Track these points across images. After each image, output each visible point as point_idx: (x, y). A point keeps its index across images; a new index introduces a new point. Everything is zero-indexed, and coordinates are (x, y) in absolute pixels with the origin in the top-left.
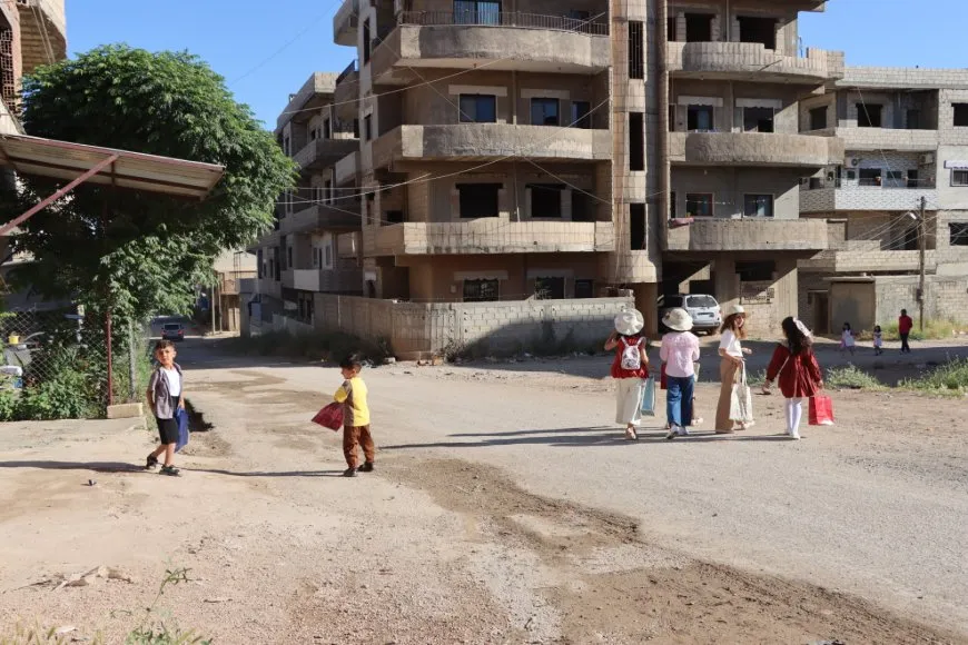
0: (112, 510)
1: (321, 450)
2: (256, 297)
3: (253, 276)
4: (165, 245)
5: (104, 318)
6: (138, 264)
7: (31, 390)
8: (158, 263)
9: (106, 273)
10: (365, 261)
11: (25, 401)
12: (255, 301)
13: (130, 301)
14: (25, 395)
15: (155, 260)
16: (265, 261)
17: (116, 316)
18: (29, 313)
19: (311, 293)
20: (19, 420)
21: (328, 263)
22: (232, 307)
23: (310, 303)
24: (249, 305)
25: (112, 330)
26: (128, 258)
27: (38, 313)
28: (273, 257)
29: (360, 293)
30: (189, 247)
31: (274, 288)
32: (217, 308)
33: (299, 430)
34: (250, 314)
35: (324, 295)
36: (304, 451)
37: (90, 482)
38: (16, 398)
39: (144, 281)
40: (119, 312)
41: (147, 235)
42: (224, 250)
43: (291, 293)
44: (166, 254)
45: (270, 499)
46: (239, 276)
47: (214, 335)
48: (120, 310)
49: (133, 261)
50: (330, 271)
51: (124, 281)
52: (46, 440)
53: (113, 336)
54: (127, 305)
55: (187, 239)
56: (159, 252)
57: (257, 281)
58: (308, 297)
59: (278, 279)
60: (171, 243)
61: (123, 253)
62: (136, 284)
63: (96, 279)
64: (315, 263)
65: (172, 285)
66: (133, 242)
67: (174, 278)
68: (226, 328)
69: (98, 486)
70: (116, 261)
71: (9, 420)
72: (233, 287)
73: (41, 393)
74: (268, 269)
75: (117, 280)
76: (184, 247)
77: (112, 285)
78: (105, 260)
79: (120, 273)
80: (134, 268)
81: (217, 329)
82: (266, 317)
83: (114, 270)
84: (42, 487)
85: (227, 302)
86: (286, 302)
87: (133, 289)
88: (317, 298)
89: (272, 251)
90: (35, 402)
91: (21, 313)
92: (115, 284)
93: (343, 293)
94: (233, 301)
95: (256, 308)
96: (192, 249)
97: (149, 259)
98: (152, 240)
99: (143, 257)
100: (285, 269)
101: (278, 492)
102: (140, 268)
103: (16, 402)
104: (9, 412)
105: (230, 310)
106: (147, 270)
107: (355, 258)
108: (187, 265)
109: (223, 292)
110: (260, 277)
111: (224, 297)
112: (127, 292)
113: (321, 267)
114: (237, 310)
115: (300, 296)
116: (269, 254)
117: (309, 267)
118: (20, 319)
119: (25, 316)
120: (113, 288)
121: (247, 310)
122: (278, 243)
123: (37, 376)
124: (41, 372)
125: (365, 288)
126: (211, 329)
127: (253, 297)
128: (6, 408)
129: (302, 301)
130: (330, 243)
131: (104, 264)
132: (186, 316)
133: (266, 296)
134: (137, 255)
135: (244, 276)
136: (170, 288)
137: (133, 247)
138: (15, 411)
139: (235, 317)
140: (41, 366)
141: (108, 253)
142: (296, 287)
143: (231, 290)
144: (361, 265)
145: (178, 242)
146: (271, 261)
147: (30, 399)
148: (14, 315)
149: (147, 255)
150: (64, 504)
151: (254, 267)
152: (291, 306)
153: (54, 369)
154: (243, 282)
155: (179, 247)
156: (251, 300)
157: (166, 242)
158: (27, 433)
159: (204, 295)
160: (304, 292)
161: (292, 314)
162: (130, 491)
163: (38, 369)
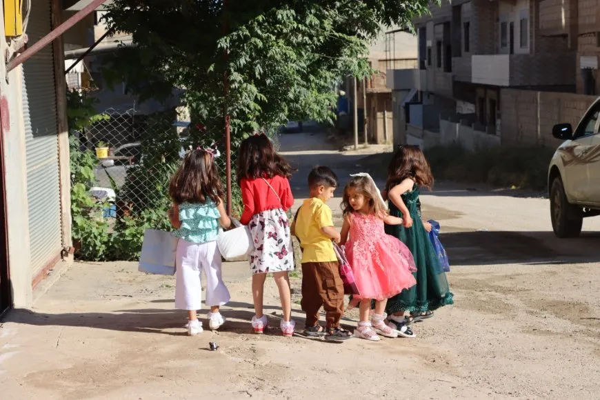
0: (242, 385)
1: (522, 315)
2: (416, 95)
3: (413, 65)
4: (302, 21)
5: (222, 123)
6: (266, 48)
7: (129, 221)
8: (293, 46)
9: (225, 60)
10: (581, 40)
11: (122, 235)
12: (415, 101)
13: (256, 100)
14: (121, 226)
15: (289, 43)
16: (429, 43)
17: (237, 121)
18: (126, 116)
19: (497, 89)
20: (113, 259)
21: (522, 44)
22: (382, 110)
23: (496, 104)
24: (407, 107)
25: (232, 140)
26: (253, 40)
27: (137, 117)
28: (441, 36)
29: (572, 89)
30: (335, 22)
31: (441, 81)
32: (361, 111)
33: (488, 286)
34: (408, 120)
35: (515, 92)
36: (498, 316)
37: (211, 345)
38: (110, 230)
39: (273, 72)
40: (242, 115)
41: (279, 8)
42: (383, 27)
43: (467, 90)
44: (304, 34)
45: (455, 382)
46: (392, 66)
47: (357, 150)
48: (242, 112)
49: (260, 44)
50: (526, 56)
51: (248, 71)
52: (149, 287)
53: (233, 148)
54: (252, 105)
55: (332, 12)
56: (295, 31)
57: (418, 73)
58: (491, 93)
59: (448, 68)
60: (311, 19)
61: (247, 33)
62: (264, 76)
63: (211, 68)
64: (504, 45)
65: (312, 77)
66: (260, 18)
67: (314, 68)
68: (373, 140)
69: (222, 351)
70: (238, 44)
71: (102, 260)
72: (383, 82)
73: (142, 224)
74: (434, 52)
75: (239, 70)
76: (328, 24)
77: (232, 78)
78: (224, 43)
79: (242, 61)
80: (261, 53)
81: (361, 141)
82: (430, 125)
83: (235, 56)
84: (150, 349)
85: (374, 103)
86: (460, 103)
87: (260, 84)
88: (505, 97)
89: (440, 28)
90: (134, 236)
91: (116, 116)
92: (236, 76)
93: (545, 88)
94: (383, 101)
95: (416, 111)
96: (338, 27)
97: (281, 42)
98: (286, 14)
99: (274, 38)
100: (459, 55)
101: (465, 373)
102: (270, 53)
103: (110, 235)
104: (102, 249)
105: (379, 115)
106: (278, 57)
107: (565, 36)
108: (332, 48)
109: (370, 89)
110: (422, 66)
111: (370, 95)
112: (253, 88)
113: (512, 51)
114: (389, 115)
115: (480, 92)
116: (435, 33)
117: (494, 51)
118: (115, 124)
119: (121, 120)
120: (233, 81)
121: (403, 116)
122: (449, 15)
123: (136, 200)
124: (141, 196)
125: (580, 80)
126: (352, 142)
127: (412, 94)
128: (98, 243)
129: (482, 101)
130: (527, 15)
131: (222, 48)
132: (326, 121)
133: (431, 93)
134: (265, 35)
135: (401, 66)
136: (308, 80)
137: (260, 24)
138: (108, 248)
139: (386, 124)
140: (141, 187)
141: (227, 32)
142: (474, 81)
143: (381, 86)
144: (575, 45)
145: (321, 17)
146: (439, 43)
147: (127, 232)
148: (107, 117)
149: (279, 35)
150: (179, 374)
151: (414, 53)
152: (467, 108)
153: (157, 192)
154: (398, 74)
155: (322, 23)
156: (408, 100)
157: (304, 17)
158: (122, 276)
159: (343, 93)
160: (486, 87)
161: (468, 120)
162: (263, 361)
163: (137, 192)
